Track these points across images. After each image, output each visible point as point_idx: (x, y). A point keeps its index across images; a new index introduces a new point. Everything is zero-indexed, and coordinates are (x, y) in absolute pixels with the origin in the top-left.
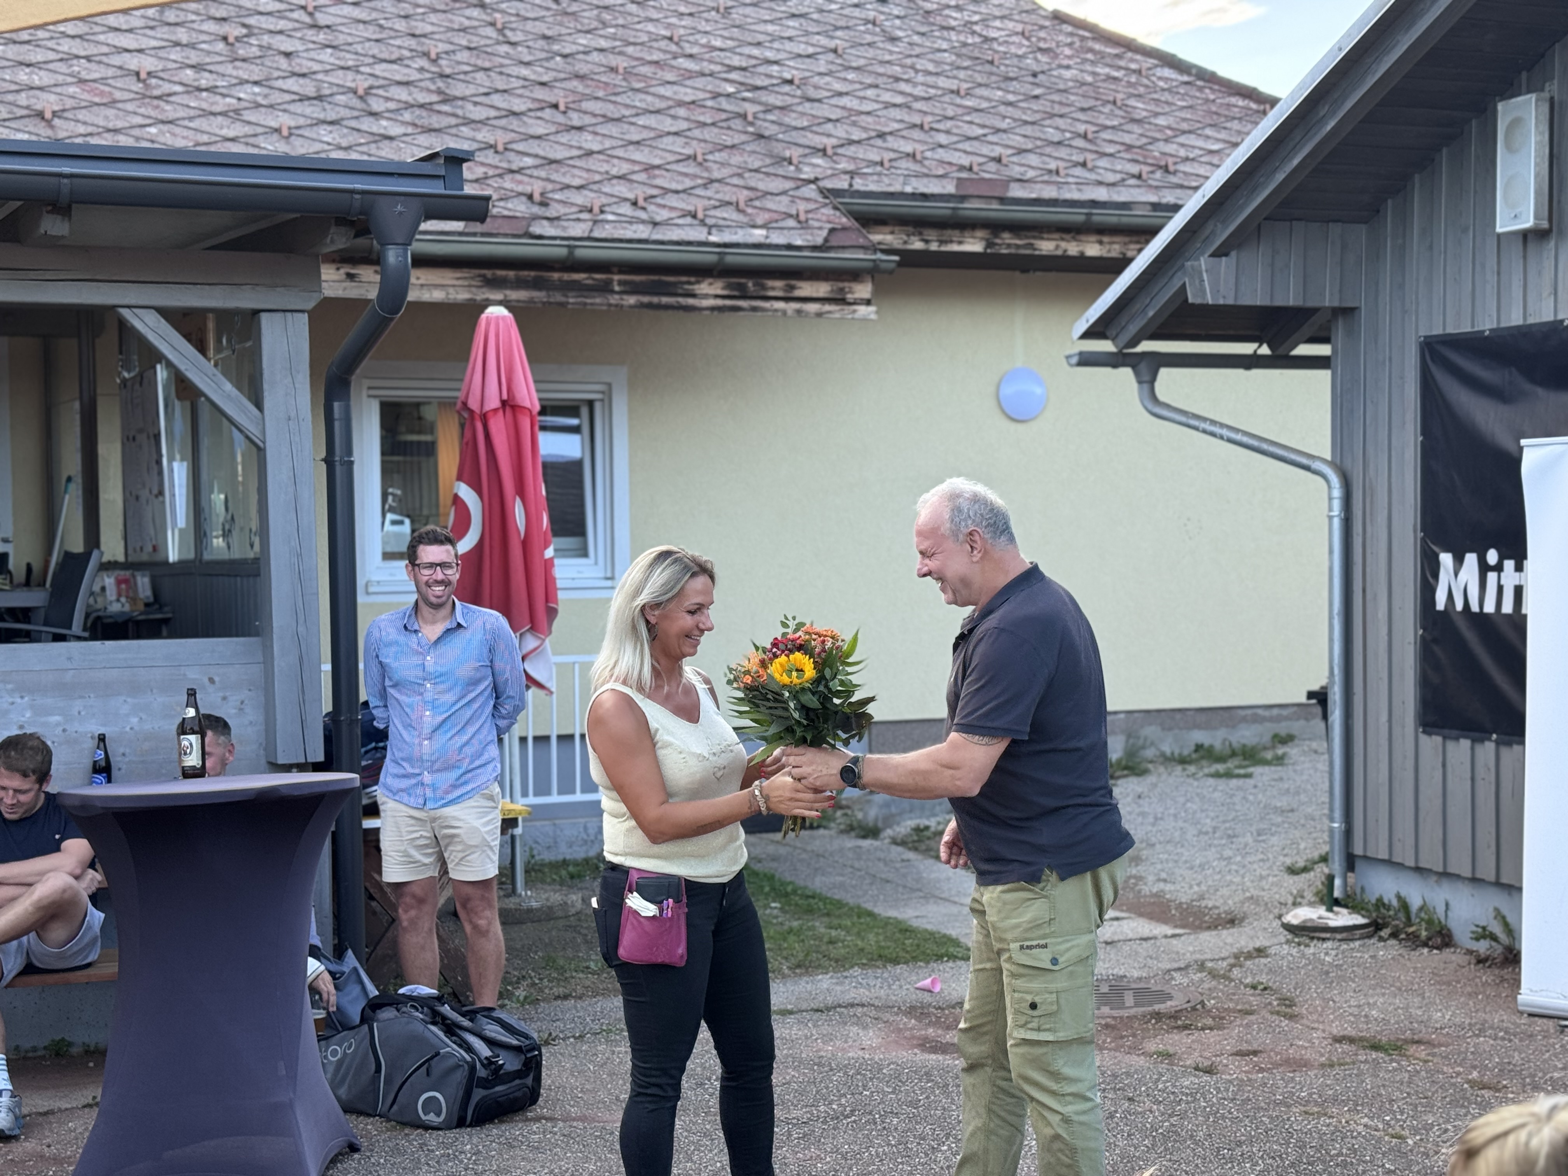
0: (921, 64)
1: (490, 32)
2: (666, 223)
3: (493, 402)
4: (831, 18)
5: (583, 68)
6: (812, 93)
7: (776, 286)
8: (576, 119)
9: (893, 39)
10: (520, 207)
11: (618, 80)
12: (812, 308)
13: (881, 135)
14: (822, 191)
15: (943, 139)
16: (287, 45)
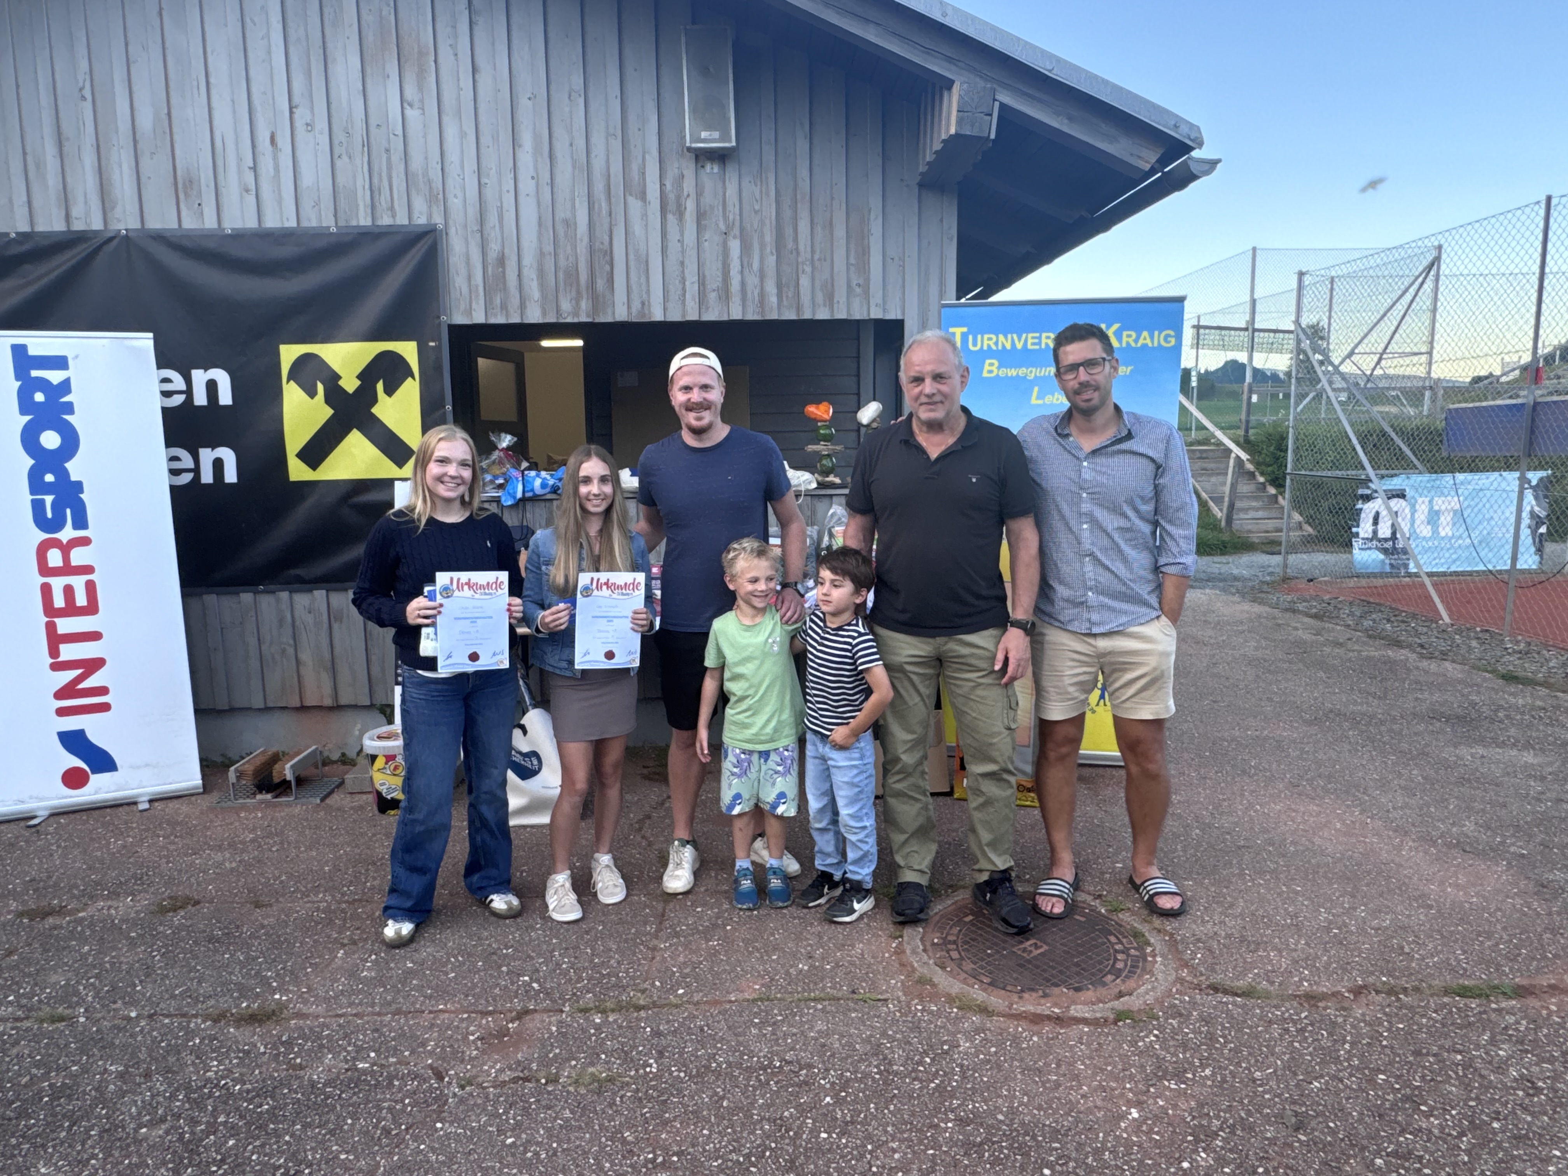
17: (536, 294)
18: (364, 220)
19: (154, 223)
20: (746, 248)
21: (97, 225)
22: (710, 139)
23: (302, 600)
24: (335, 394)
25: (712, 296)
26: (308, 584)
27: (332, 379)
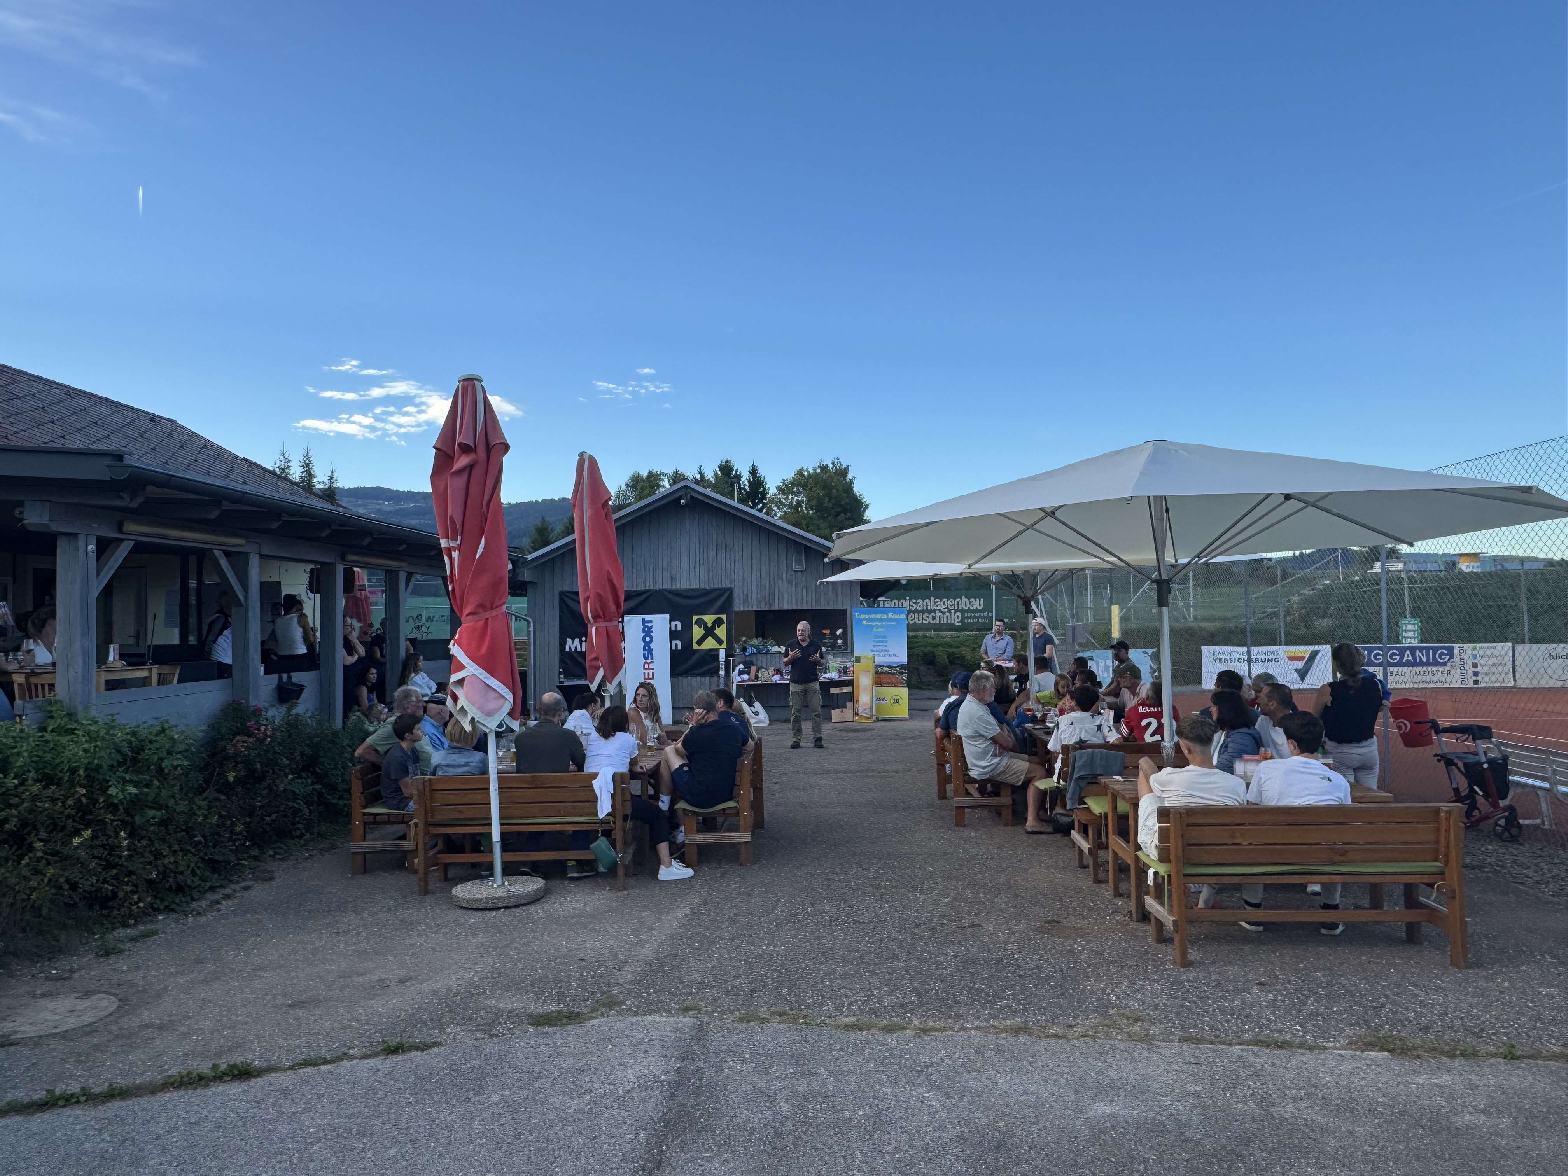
17: (755, 603)
18: (715, 586)
19: (665, 587)
20: (807, 592)
21: (652, 588)
22: (799, 568)
23: (694, 679)
24: (706, 628)
25: (799, 603)
26: (696, 675)
27: (705, 624)
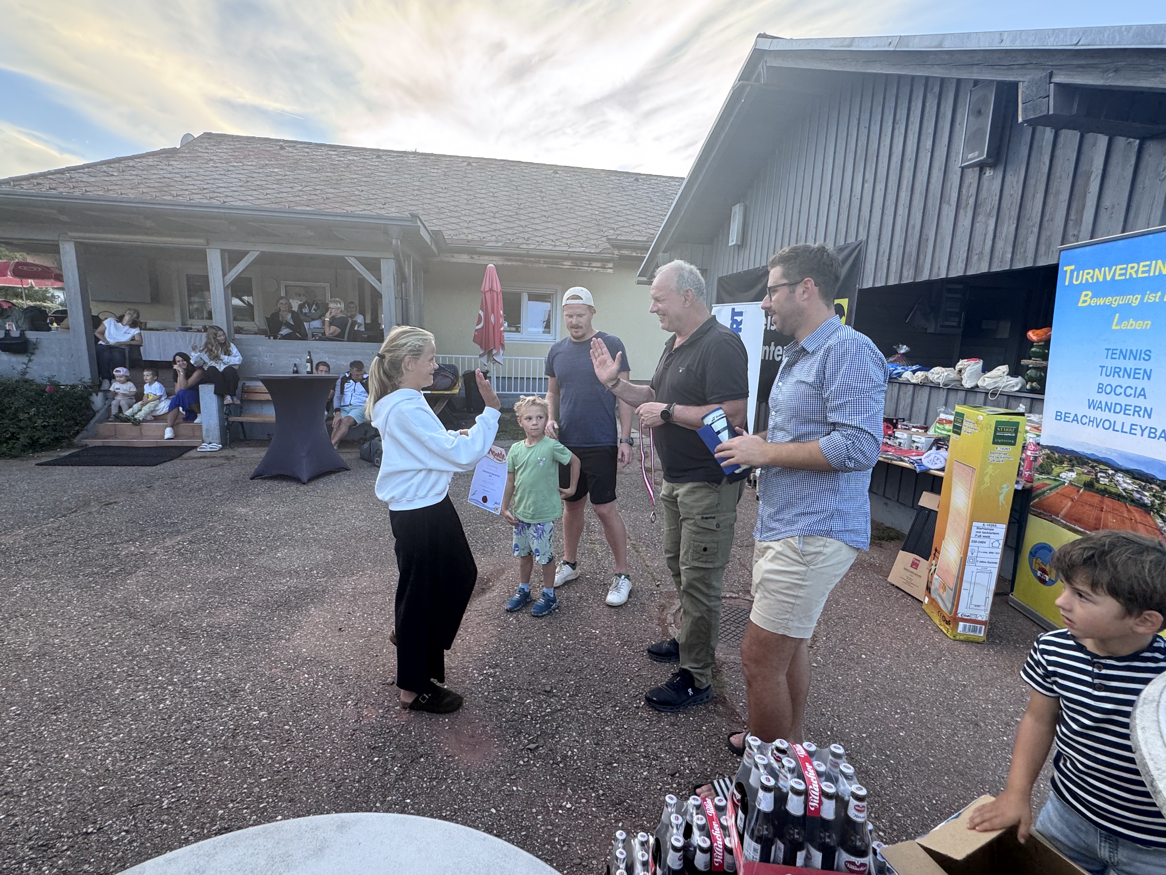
0: (656, 208)
1: (540, 198)
2: (559, 246)
3: (487, 289)
4: (637, 196)
5: (559, 207)
6: (620, 214)
7: (586, 263)
8: (549, 220)
9: (652, 201)
10: (520, 241)
11: (567, 210)
12: (595, 269)
13: (633, 225)
14: (608, 239)
15: (651, 227)
16: (482, 201)
18: (841, 243)
22: (973, 158)
25: (975, 258)
